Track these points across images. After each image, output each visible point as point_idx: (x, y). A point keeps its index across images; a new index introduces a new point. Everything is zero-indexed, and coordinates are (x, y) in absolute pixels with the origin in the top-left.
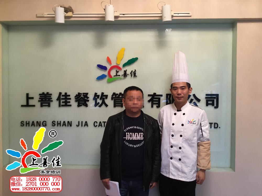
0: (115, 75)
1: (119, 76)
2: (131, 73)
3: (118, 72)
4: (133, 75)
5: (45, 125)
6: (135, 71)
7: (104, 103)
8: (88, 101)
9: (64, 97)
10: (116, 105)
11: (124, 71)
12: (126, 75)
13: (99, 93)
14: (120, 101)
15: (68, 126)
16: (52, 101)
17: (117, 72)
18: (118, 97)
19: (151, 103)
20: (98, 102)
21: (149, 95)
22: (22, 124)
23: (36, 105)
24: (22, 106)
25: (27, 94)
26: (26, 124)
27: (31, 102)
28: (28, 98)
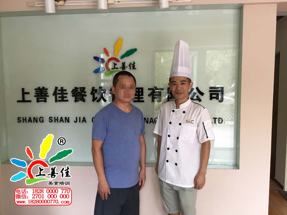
0: (114, 68)
1: (117, 69)
2: (129, 66)
3: (116, 64)
4: (132, 68)
5: (42, 121)
6: (134, 63)
7: (102, 97)
8: (85, 96)
9: (60, 92)
11: (123, 63)
12: (125, 68)
13: (97, 88)
15: (65, 122)
16: (48, 96)
17: (115, 64)
19: (151, 97)
20: (95, 97)
21: (149, 89)
22: (19, 120)
23: (32, 101)
24: (18, 101)
25: (23, 90)
26: (23, 120)
27: (27, 97)
28: (24, 93)
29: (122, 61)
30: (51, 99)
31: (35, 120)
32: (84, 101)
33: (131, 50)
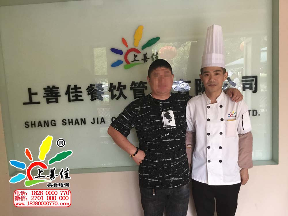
0: (134, 60)
1: (139, 61)
2: (152, 57)
3: (137, 56)
4: (155, 59)
5: (54, 124)
6: (157, 53)
7: (121, 94)
9: (74, 91)
10: (137, 96)
11: (144, 54)
12: (147, 59)
13: (116, 84)
14: (141, 91)
15: (81, 124)
16: (60, 96)
17: (135, 56)
18: (139, 87)
20: (114, 94)
22: (27, 125)
23: (41, 102)
24: (25, 104)
25: (30, 90)
26: (32, 124)
27: (35, 98)
28: (31, 93)
29: (143, 52)
31: (45, 124)
32: (101, 99)
33: (154, 39)
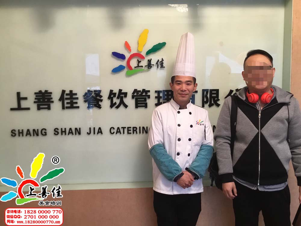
2: (157, 63)
4: (159, 66)
7: (122, 102)
8: (101, 101)
10: (139, 105)
11: (148, 60)
12: (151, 66)
13: (116, 91)
15: (76, 134)
16: (53, 102)
17: (139, 62)
18: (141, 95)
20: (114, 102)
22: (13, 133)
23: (31, 108)
24: (12, 109)
25: (18, 94)
26: (19, 133)
27: (24, 104)
28: (20, 98)
30: (56, 105)
31: (35, 133)
32: (99, 107)
33: (159, 44)
